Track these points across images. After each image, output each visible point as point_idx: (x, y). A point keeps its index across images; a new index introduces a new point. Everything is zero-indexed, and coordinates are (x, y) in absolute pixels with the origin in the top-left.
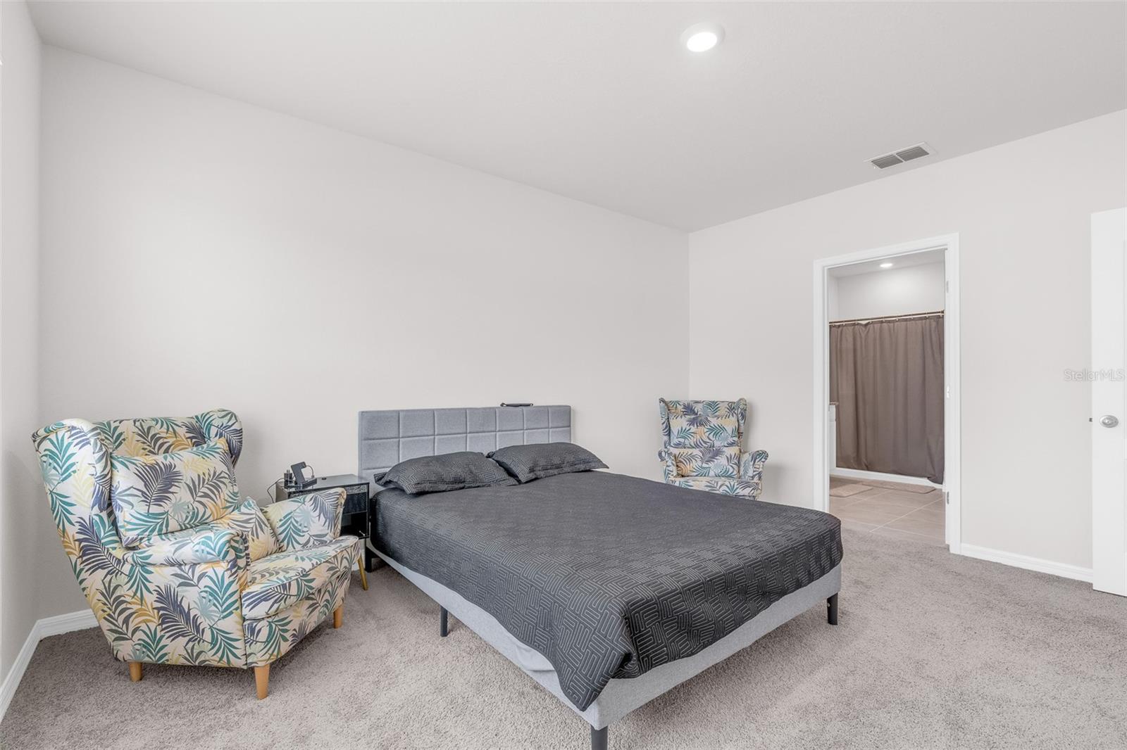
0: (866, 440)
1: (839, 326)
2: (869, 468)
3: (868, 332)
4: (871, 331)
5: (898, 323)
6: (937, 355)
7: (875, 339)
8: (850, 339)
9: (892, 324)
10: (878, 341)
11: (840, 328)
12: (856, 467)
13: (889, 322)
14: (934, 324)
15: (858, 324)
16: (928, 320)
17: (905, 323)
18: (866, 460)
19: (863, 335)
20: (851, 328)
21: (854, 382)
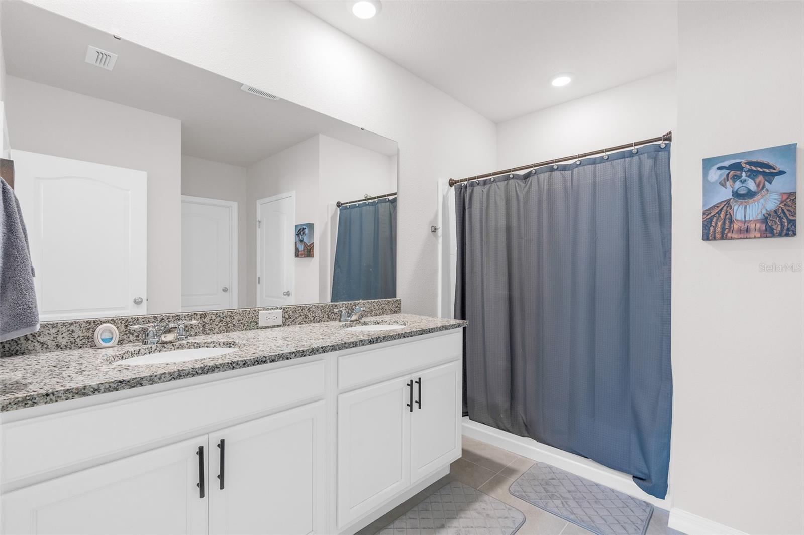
0: (524, 382)
1: (485, 182)
2: (527, 429)
3: (528, 191)
4: (534, 188)
5: (581, 168)
6: (654, 228)
7: (540, 202)
8: (502, 204)
9: (568, 173)
10: (545, 205)
11: (487, 186)
12: (508, 426)
13: (564, 168)
14: (648, 163)
15: (514, 177)
16: (636, 158)
17: (591, 167)
18: (526, 415)
19: (521, 196)
20: (502, 185)
21: (506, 277)
